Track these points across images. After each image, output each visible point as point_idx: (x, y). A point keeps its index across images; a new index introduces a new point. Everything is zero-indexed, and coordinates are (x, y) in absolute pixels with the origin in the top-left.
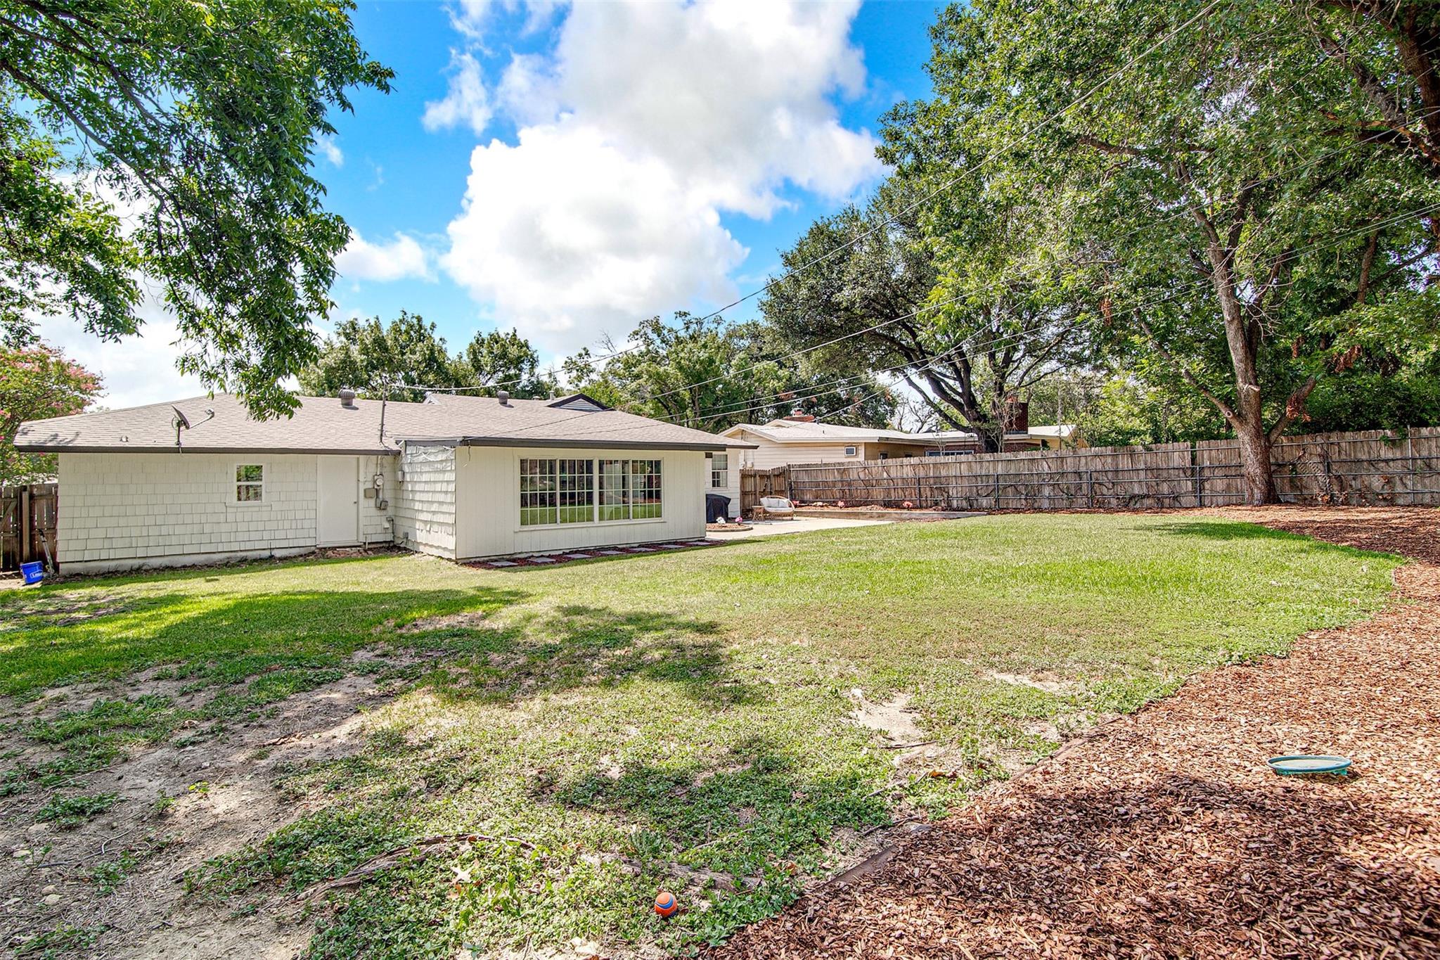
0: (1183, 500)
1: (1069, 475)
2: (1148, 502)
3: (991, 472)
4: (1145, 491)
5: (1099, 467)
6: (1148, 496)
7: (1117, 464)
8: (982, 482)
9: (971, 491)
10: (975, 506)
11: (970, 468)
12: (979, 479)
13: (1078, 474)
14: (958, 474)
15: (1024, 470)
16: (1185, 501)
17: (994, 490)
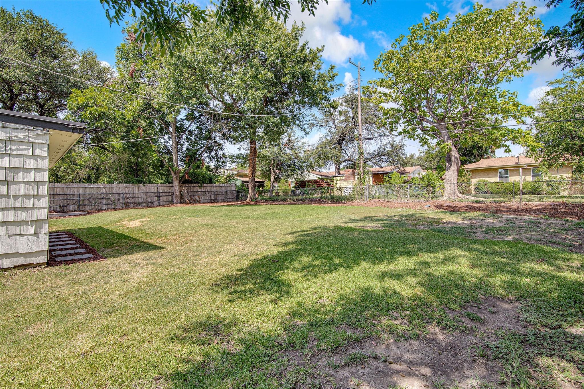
0: (154, 203)
1: (115, 195)
2: (144, 204)
3: (76, 193)
4: (143, 201)
5: (127, 192)
6: (143, 203)
7: (134, 191)
8: (70, 197)
9: (63, 203)
10: (65, 210)
11: (63, 191)
12: (68, 196)
13: (118, 194)
14: (55, 193)
15: (94, 191)
16: (155, 204)
17: (77, 202)
